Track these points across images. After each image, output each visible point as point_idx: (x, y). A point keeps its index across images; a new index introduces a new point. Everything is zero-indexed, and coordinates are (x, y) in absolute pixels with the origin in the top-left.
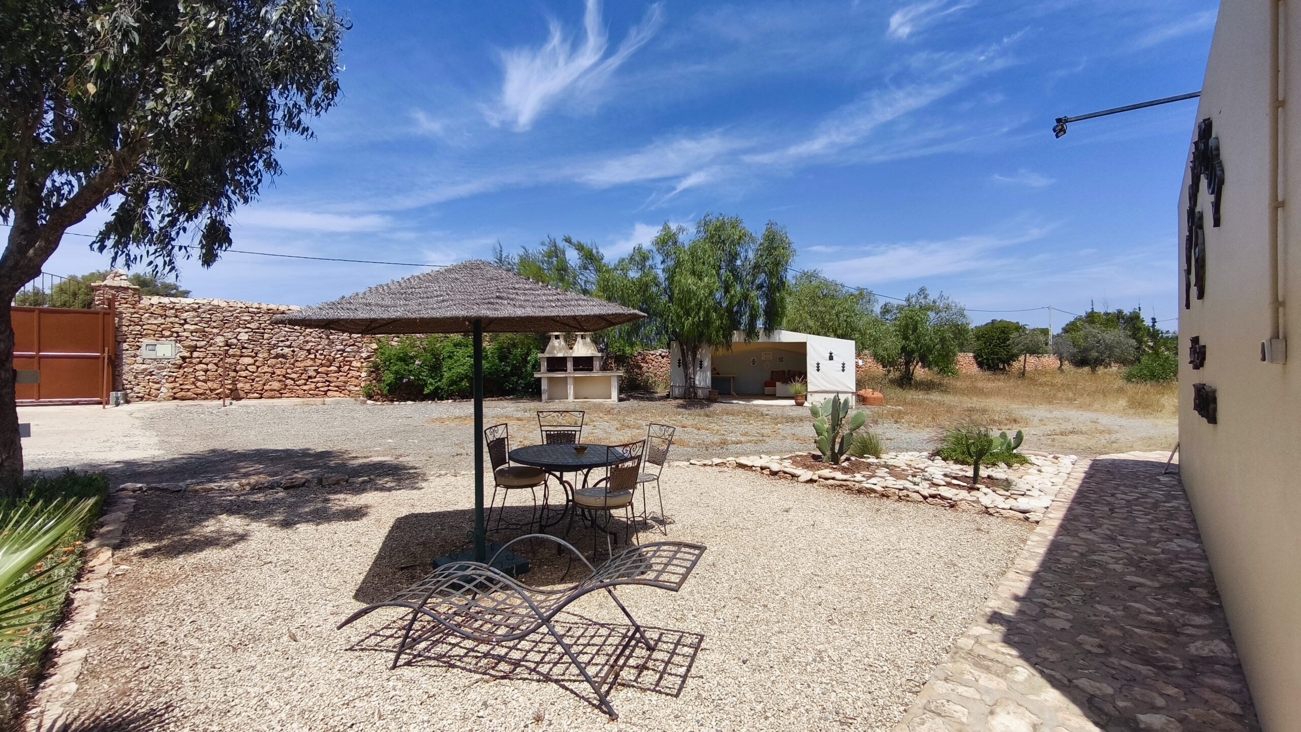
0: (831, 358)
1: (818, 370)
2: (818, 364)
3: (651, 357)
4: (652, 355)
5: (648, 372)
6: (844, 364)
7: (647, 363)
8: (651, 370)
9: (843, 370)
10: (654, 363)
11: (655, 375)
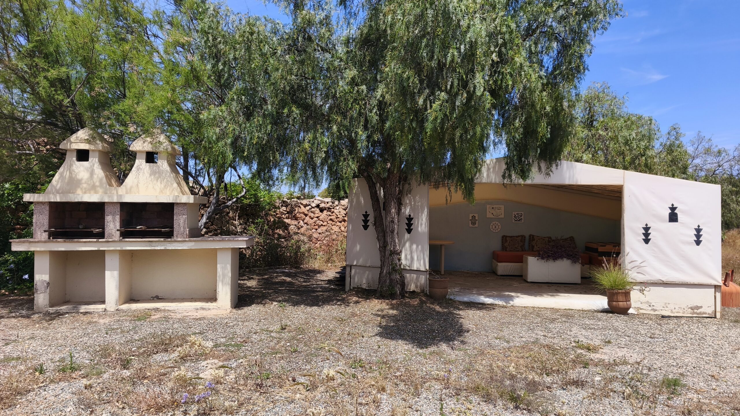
0: (673, 217)
1: (647, 241)
2: (647, 229)
3: (303, 209)
4: (305, 206)
5: (296, 233)
6: (698, 230)
7: (296, 219)
8: (302, 230)
9: (698, 242)
10: (307, 218)
11: (310, 237)
